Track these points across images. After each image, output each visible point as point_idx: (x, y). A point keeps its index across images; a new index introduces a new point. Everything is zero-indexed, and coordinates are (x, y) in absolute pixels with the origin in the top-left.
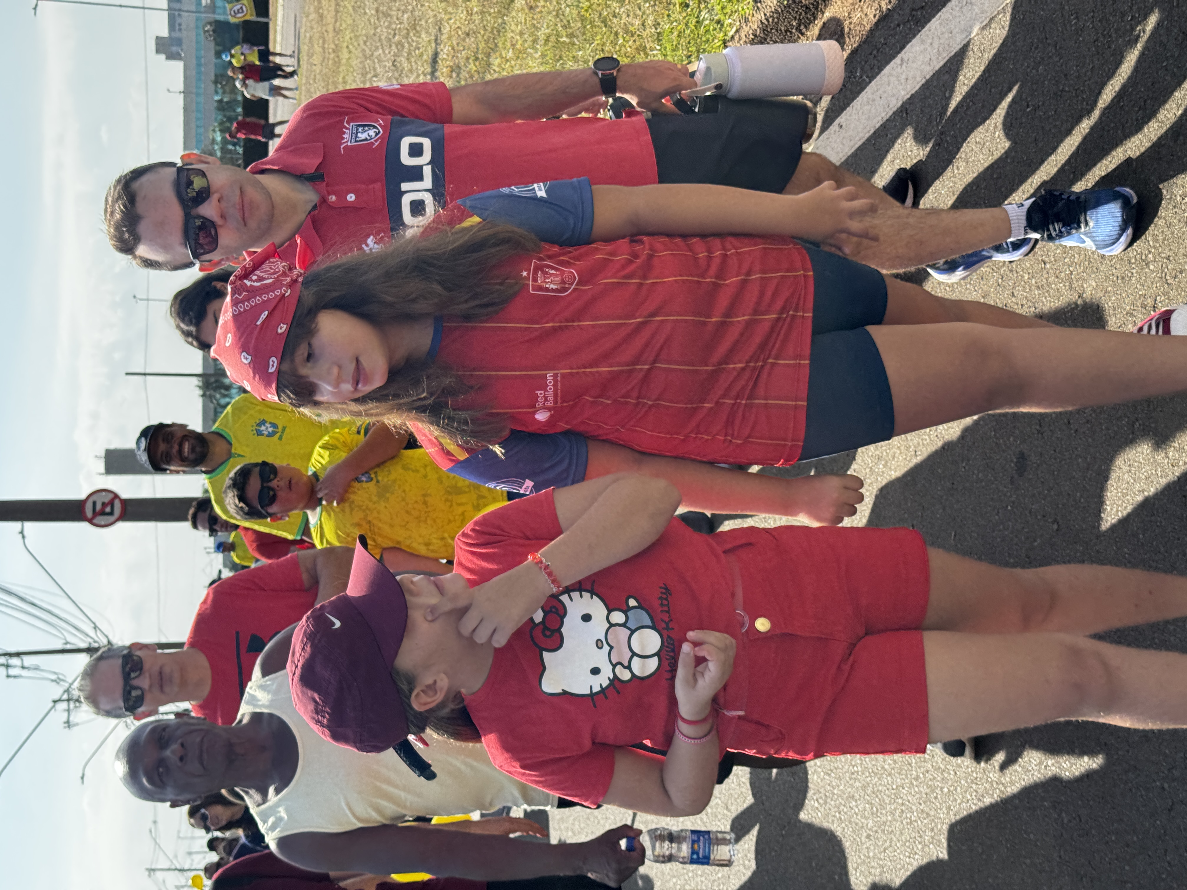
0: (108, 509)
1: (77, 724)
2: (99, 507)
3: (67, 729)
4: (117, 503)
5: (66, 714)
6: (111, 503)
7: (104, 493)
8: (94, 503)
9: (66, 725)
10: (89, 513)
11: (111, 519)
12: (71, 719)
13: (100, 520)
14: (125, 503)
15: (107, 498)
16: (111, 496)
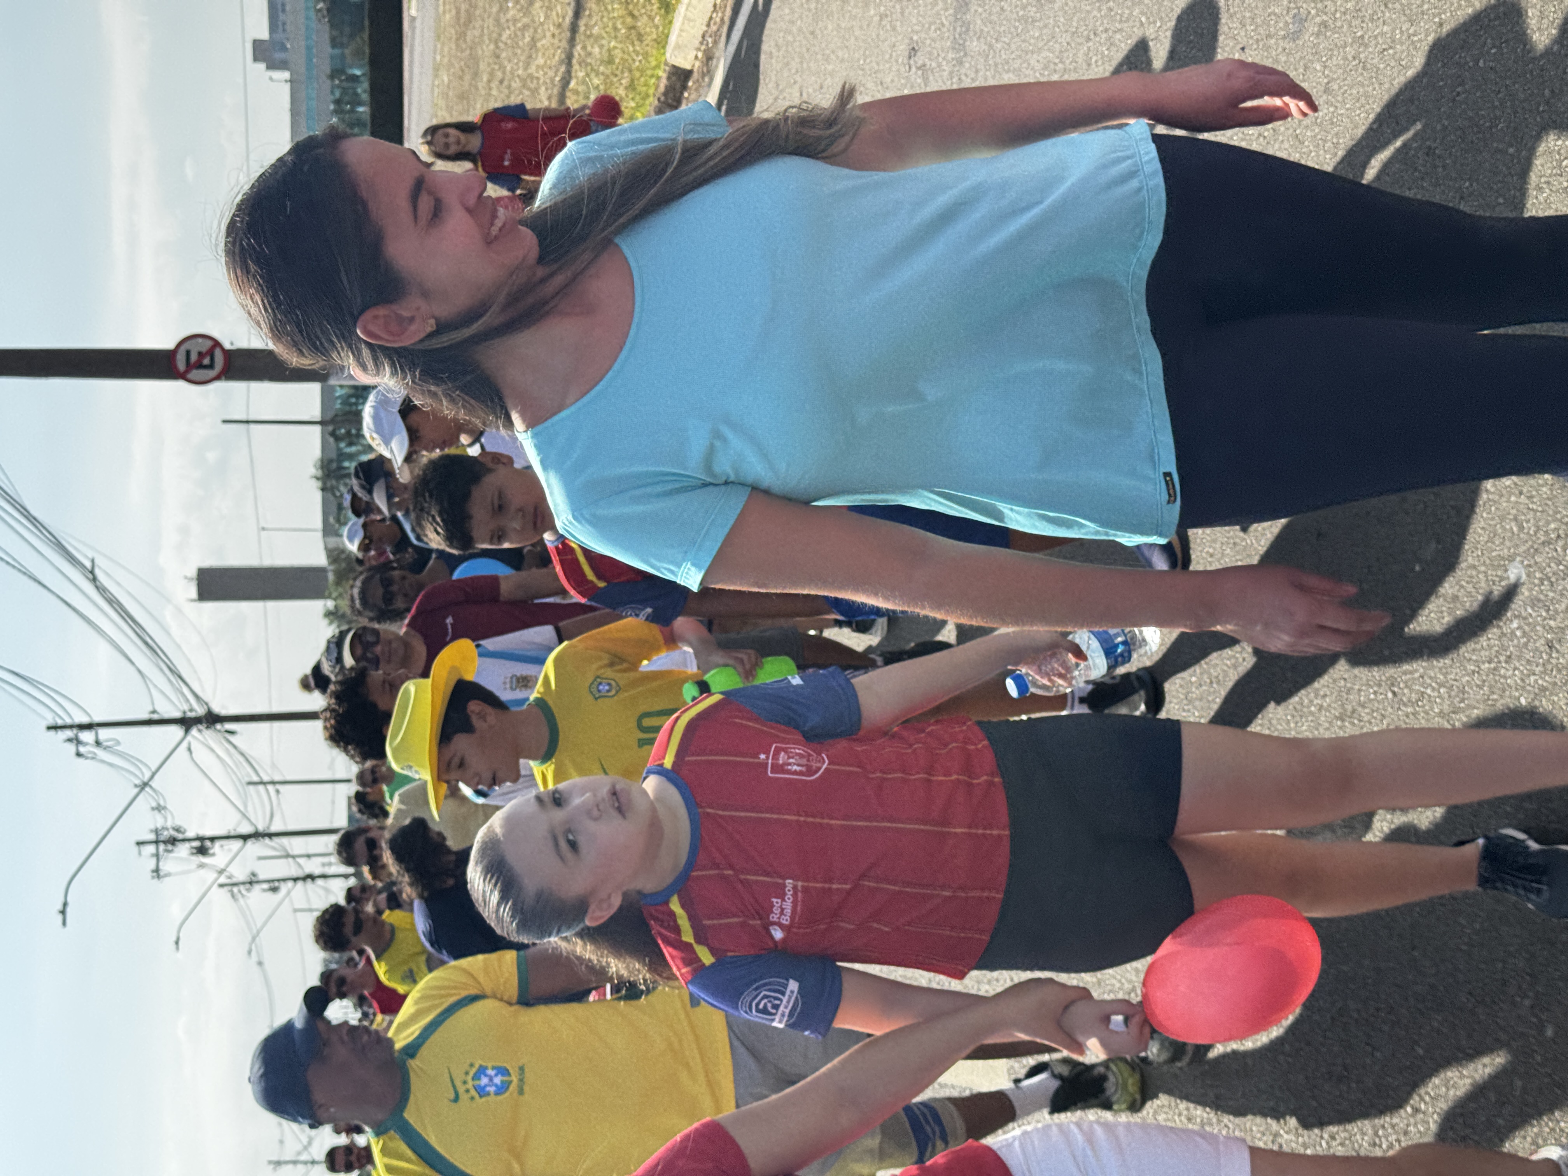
0: (206, 361)
1: (168, 875)
2: (194, 357)
3: (156, 880)
4: (218, 353)
5: (154, 860)
6: (211, 353)
7: (200, 340)
8: (188, 353)
9: (155, 875)
10: (181, 366)
11: (212, 373)
12: (161, 864)
13: (195, 374)
14: (230, 355)
15: (205, 346)
16: (210, 343)
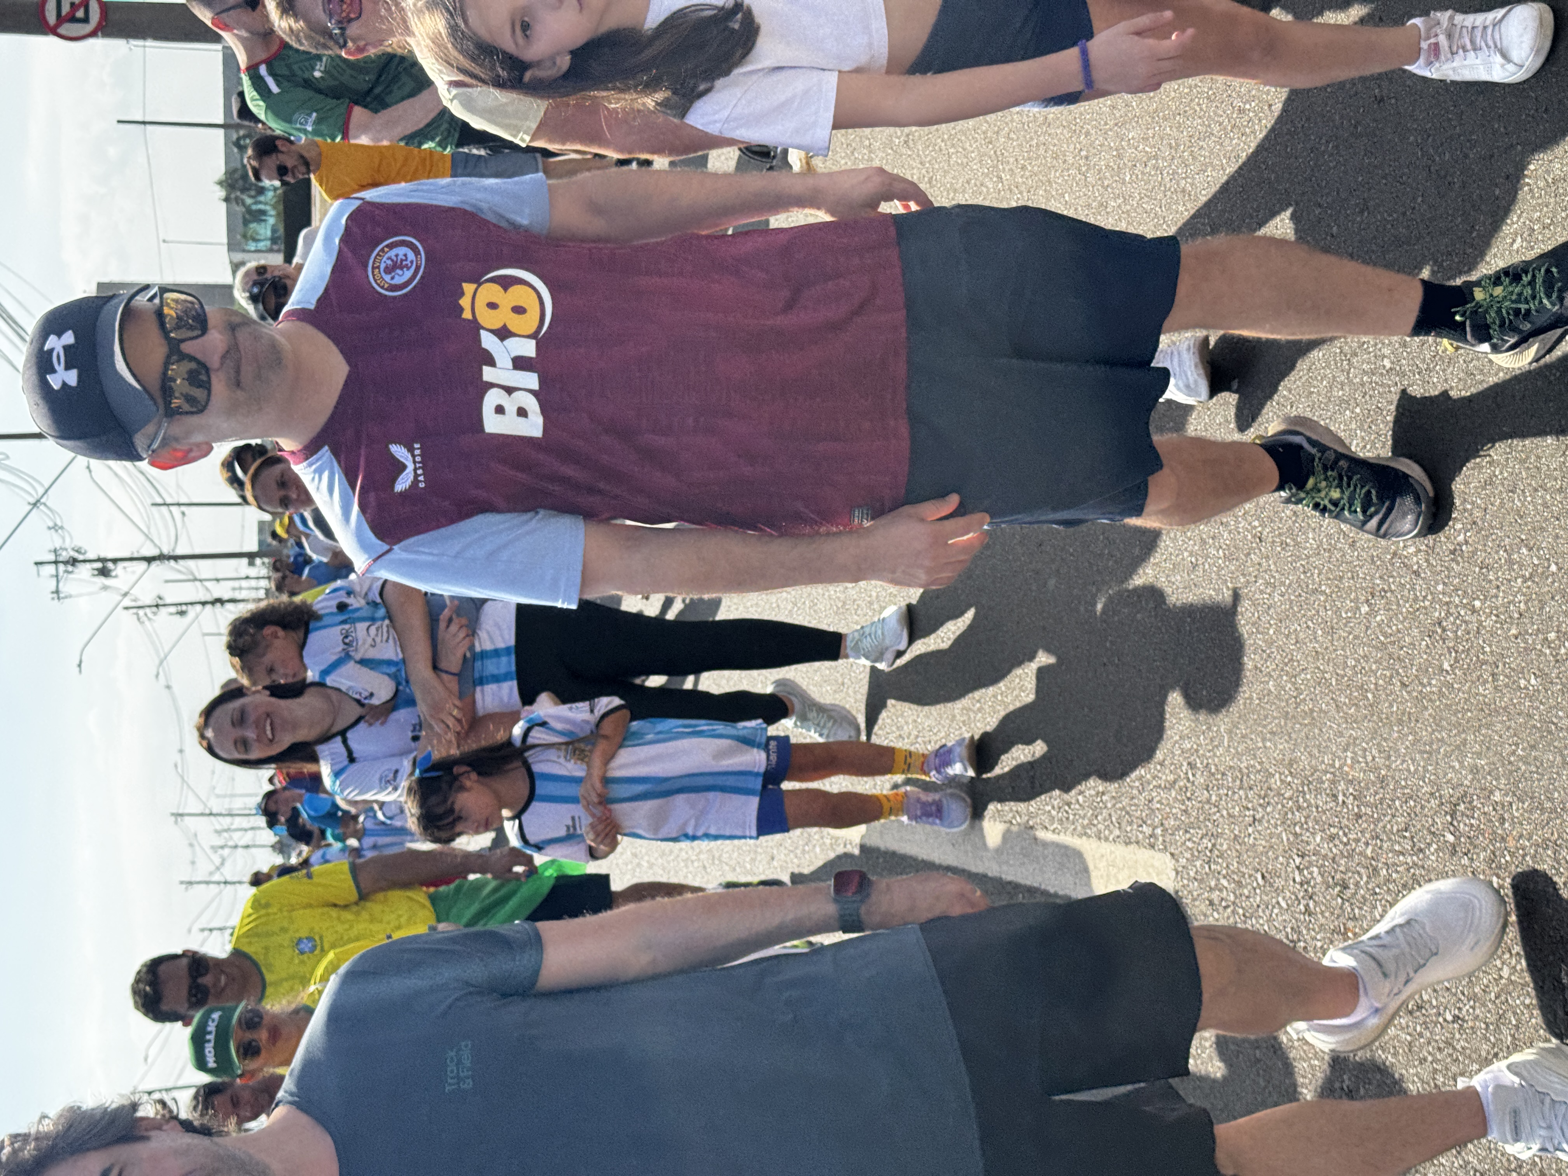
2: (65, 8)
3: (56, 601)
5: (54, 580)
9: (55, 595)
12: (61, 585)
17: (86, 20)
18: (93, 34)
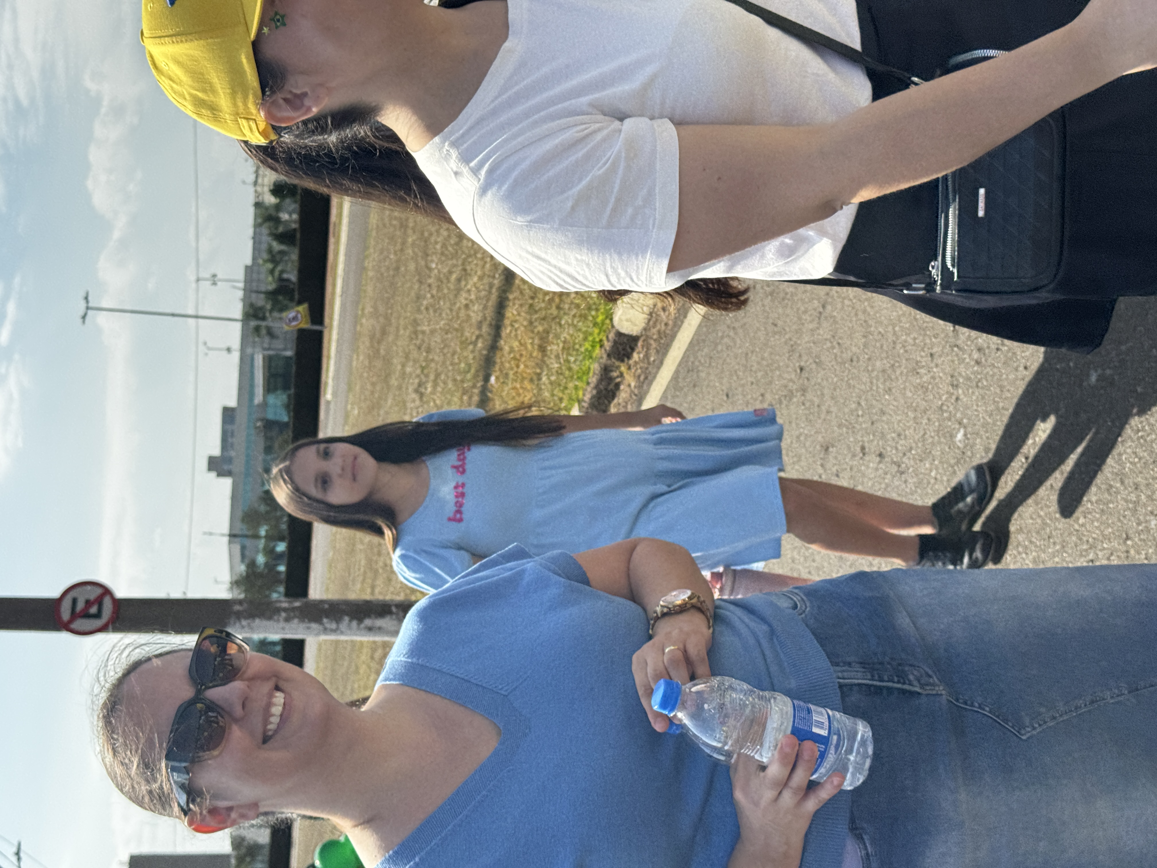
0: (94, 610)
2: (80, 606)
4: (107, 601)
6: (99, 601)
7: (89, 588)
8: (74, 601)
10: (66, 615)
11: (98, 623)
13: (79, 624)
14: (120, 605)
15: (94, 593)
16: (99, 591)
17: (98, 615)
18: (103, 629)
